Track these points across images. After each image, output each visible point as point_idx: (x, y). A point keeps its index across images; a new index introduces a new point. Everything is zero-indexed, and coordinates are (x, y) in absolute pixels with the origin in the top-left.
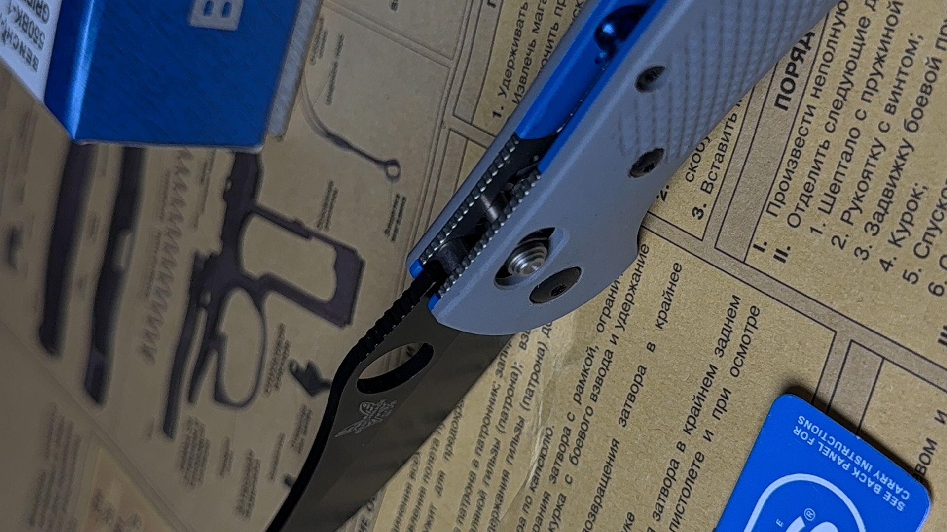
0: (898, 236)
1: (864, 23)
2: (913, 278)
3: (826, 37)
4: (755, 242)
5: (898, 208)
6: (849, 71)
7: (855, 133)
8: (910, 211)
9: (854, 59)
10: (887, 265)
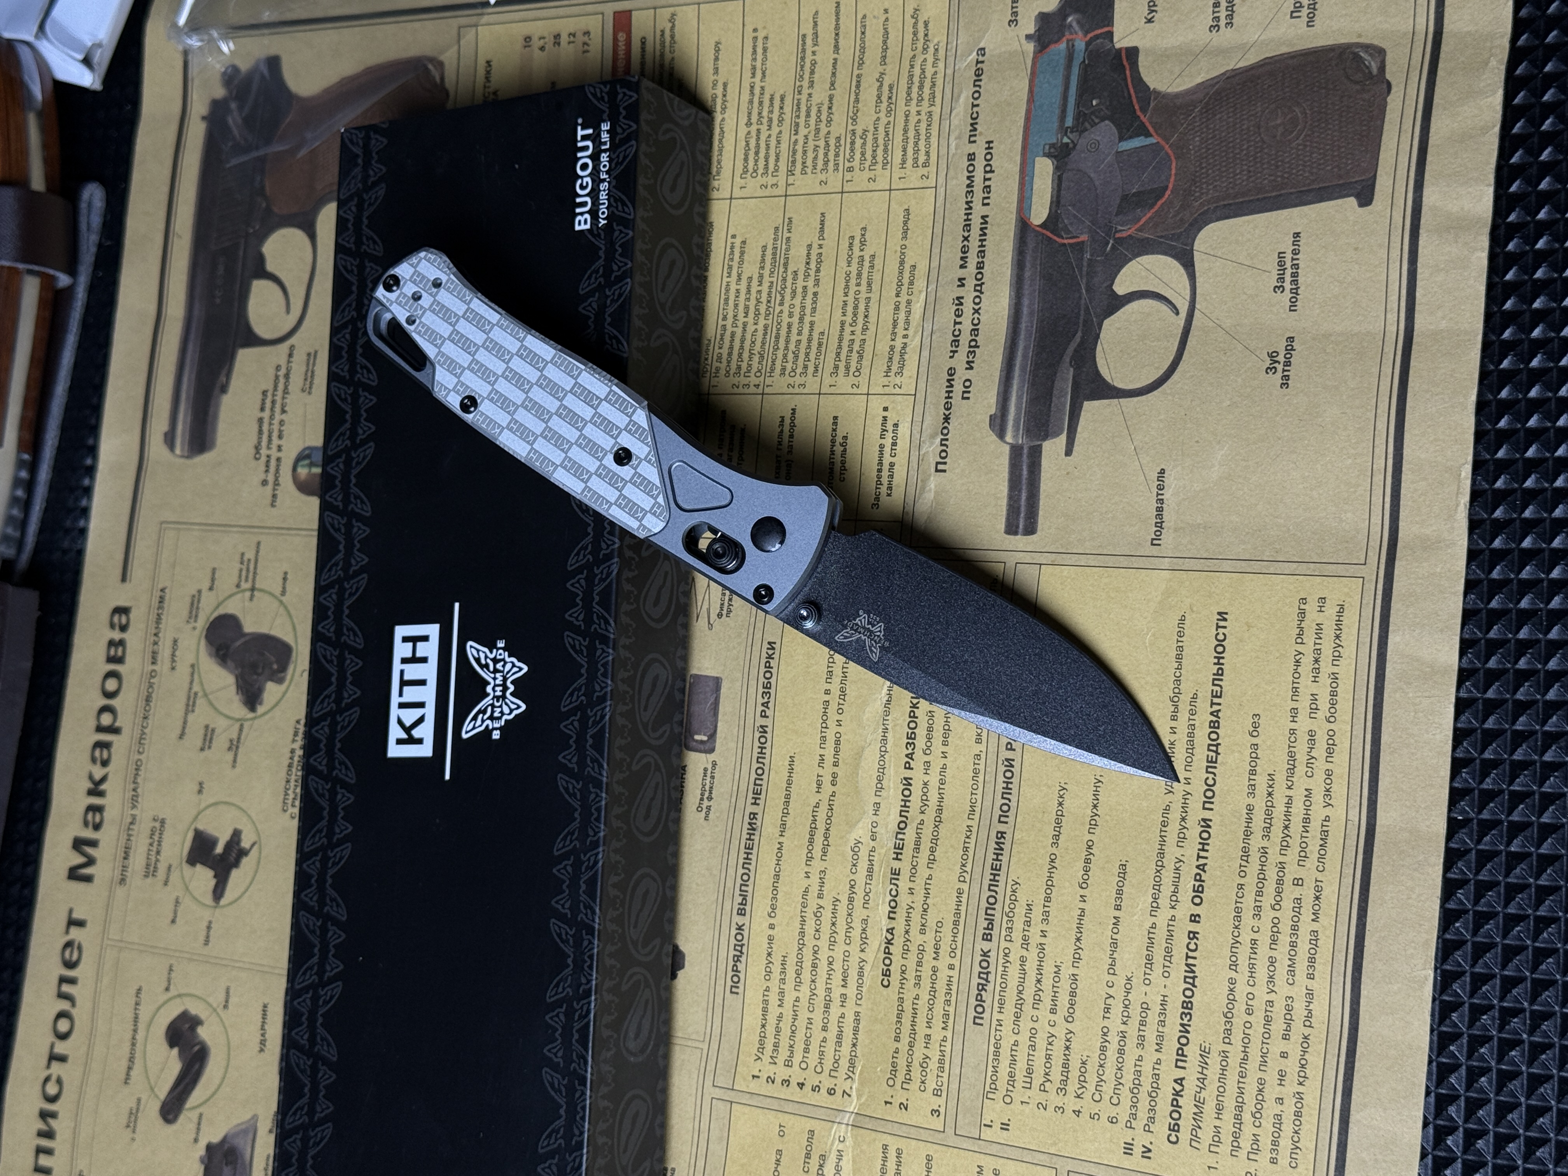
0: (1079, 1092)
1: (1023, 960)
2: (1096, 1117)
3: (999, 973)
4: (984, 1122)
5: (1074, 1074)
6: (1020, 992)
7: (1033, 1031)
8: (1083, 1074)
9: (1021, 984)
10: (1077, 1113)
